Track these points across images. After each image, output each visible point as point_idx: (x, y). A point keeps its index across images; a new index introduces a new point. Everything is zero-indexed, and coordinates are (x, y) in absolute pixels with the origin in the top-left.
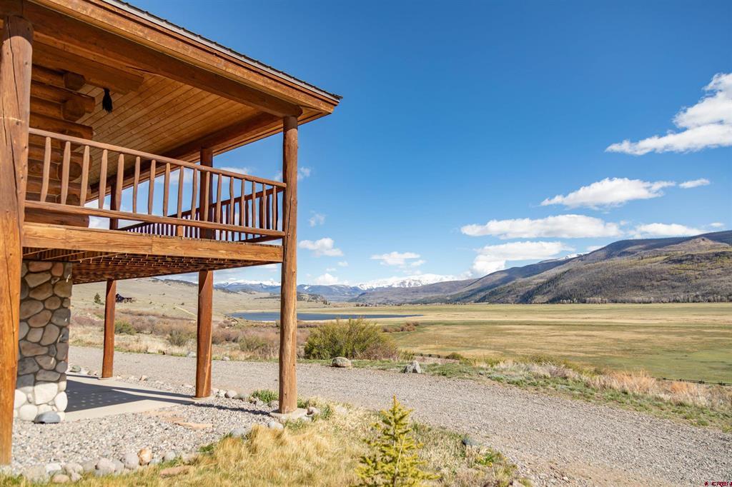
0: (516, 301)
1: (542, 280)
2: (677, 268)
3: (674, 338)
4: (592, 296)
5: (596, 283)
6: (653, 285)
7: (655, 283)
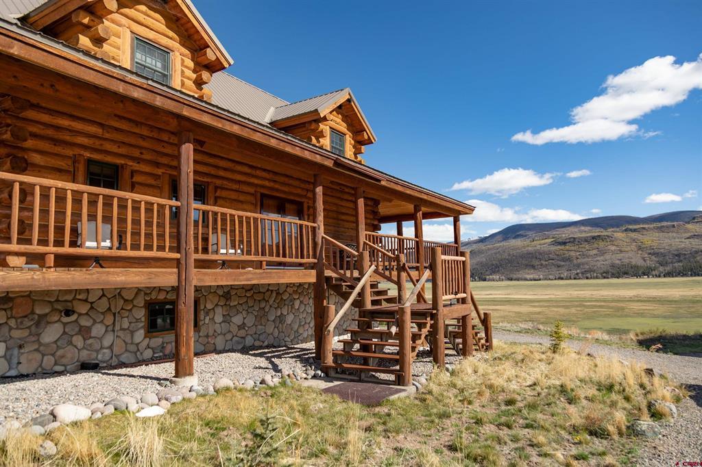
2: (562, 250)
3: (562, 310)
4: (491, 274)
5: (494, 262)
6: (542, 265)
7: (544, 263)
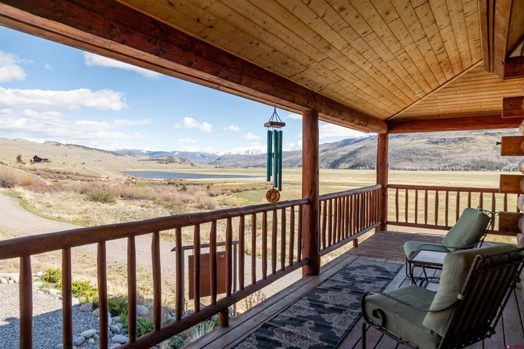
0: (327, 166)
1: (345, 153)
2: (434, 148)
6: (418, 158)
7: (420, 157)
